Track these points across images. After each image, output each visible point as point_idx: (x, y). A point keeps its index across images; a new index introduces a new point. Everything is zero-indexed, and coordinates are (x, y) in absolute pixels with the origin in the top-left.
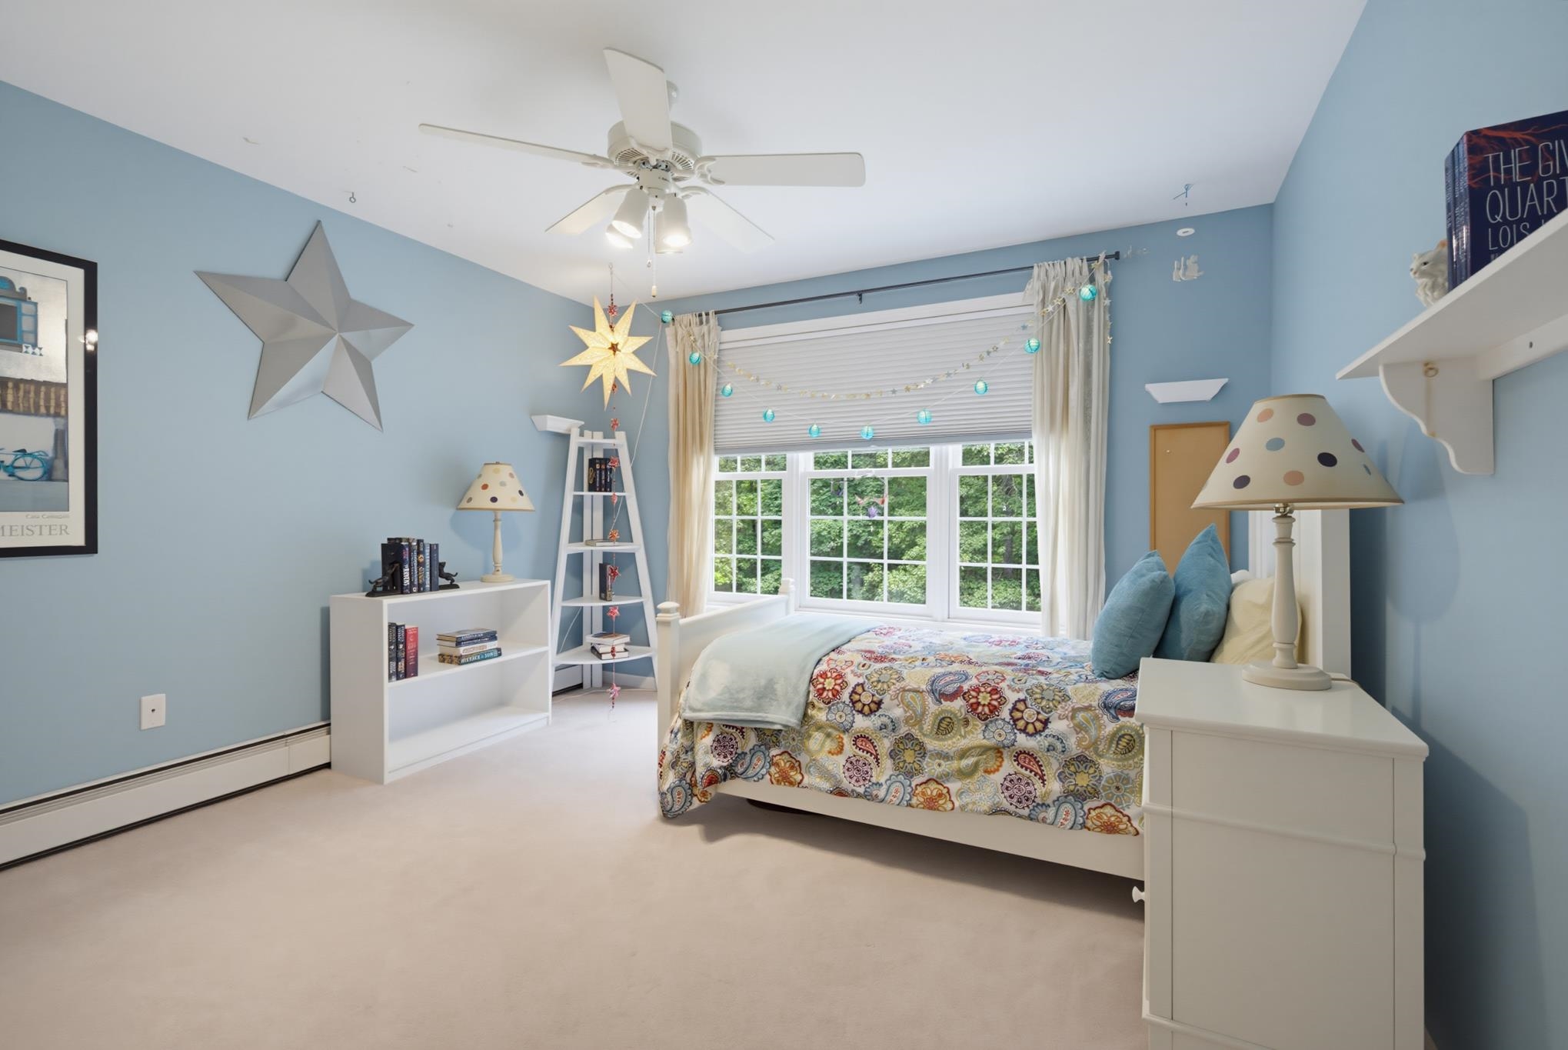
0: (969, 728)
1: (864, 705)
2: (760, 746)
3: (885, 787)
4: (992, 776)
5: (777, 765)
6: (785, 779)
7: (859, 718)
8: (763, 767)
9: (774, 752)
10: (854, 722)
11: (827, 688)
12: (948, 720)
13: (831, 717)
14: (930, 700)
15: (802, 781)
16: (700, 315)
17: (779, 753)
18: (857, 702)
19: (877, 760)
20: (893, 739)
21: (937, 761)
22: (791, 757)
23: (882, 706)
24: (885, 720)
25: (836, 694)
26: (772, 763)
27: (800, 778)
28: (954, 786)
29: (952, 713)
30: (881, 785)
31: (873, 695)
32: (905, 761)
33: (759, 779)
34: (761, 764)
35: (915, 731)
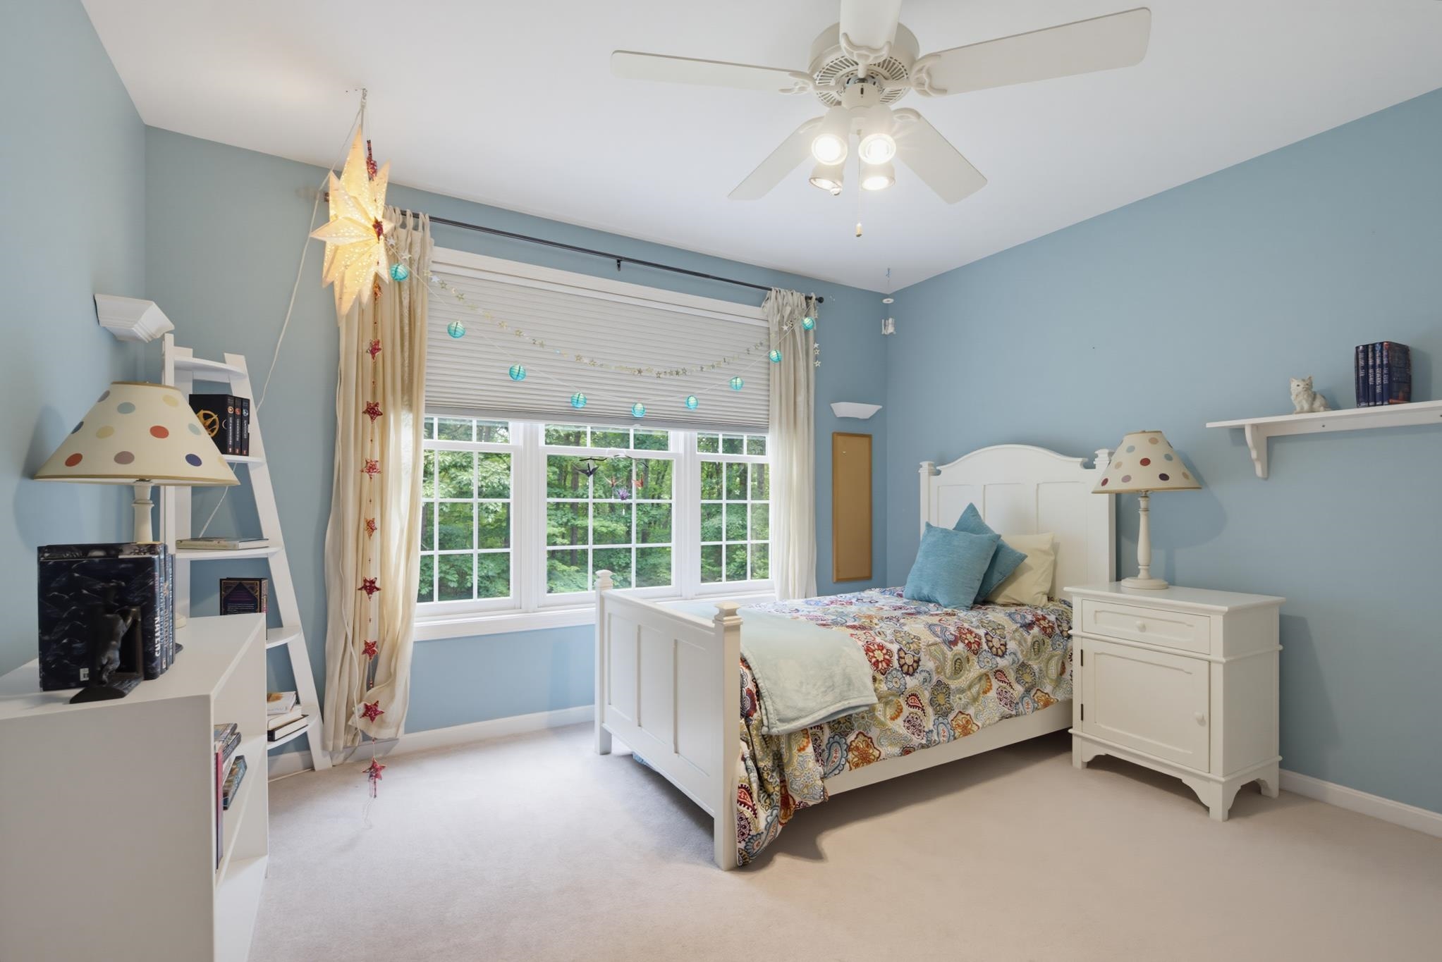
0: (971, 663)
1: (909, 666)
2: (833, 738)
3: (935, 731)
4: (988, 694)
5: (857, 748)
6: (865, 759)
7: (908, 678)
8: (842, 757)
9: (852, 737)
10: (906, 684)
11: (880, 660)
12: (959, 661)
13: (890, 685)
14: (945, 648)
15: (880, 755)
16: (404, 214)
17: (855, 736)
18: (904, 664)
19: (923, 710)
20: (929, 689)
21: (957, 696)
22: (865, 736)
23: (920, 664)
24: (925, 674)
25: (889, 662)
26: (849, 749)
27: (878, 752)
28: (971, 711)
29: (959, 654)
30: (932, 731)
31: (913, 656)
32: (939, 705)
33: (840, 771)
34: (839, 755)
35: (942, 678)
